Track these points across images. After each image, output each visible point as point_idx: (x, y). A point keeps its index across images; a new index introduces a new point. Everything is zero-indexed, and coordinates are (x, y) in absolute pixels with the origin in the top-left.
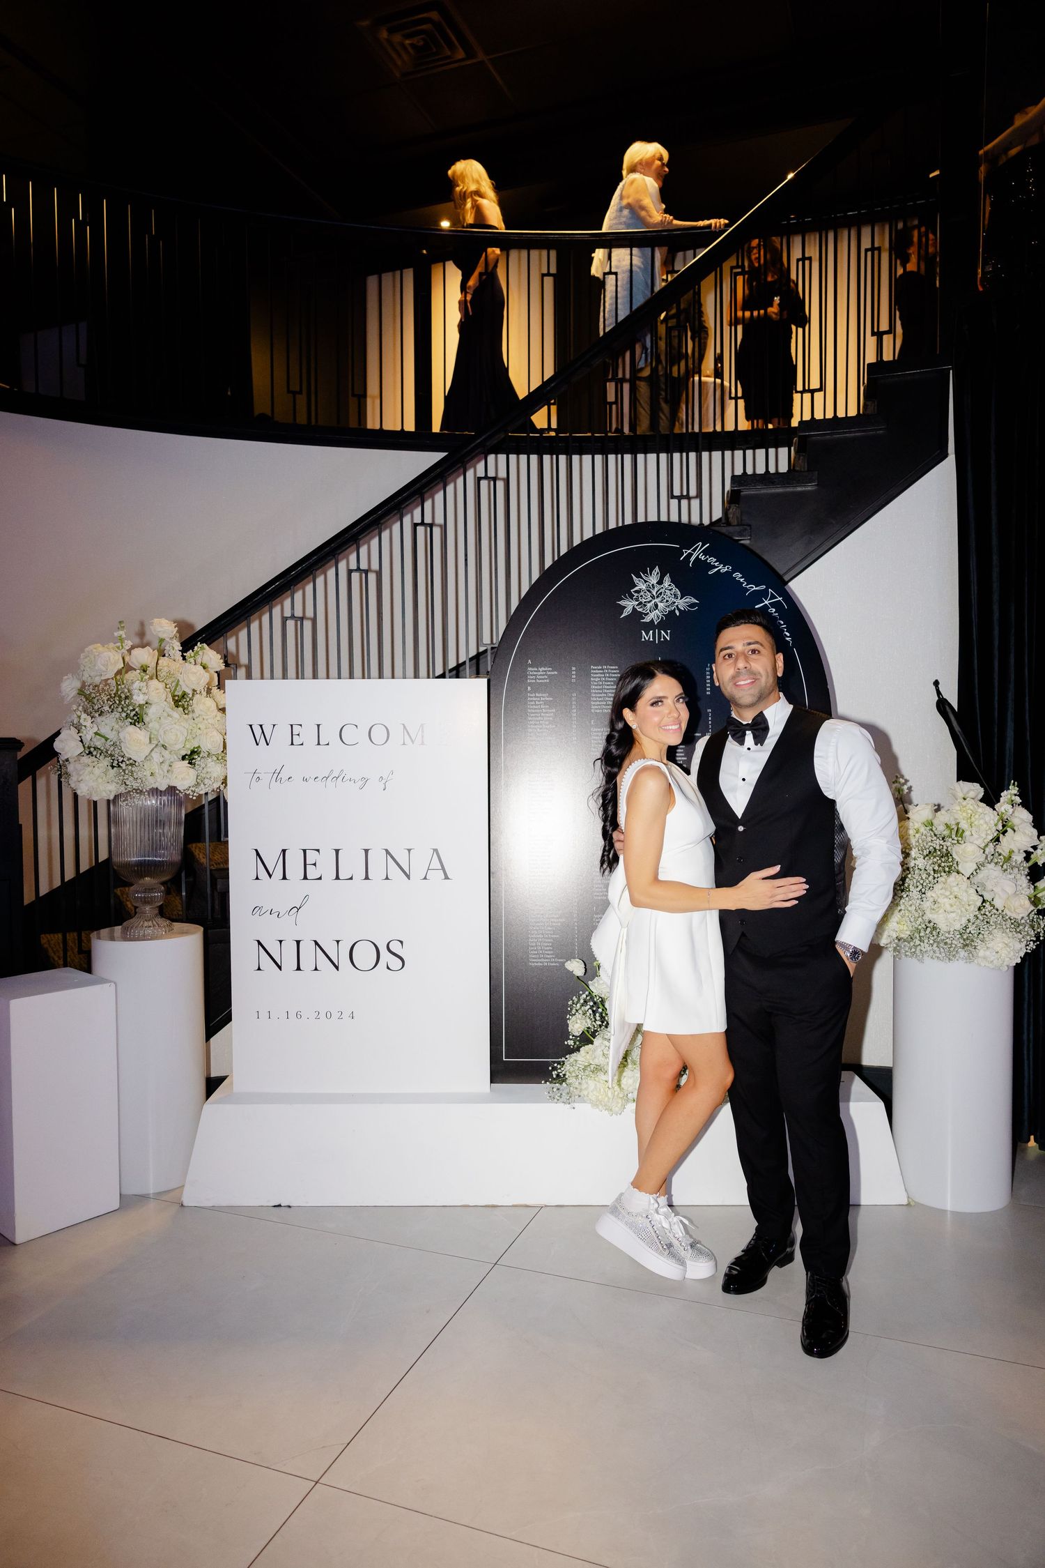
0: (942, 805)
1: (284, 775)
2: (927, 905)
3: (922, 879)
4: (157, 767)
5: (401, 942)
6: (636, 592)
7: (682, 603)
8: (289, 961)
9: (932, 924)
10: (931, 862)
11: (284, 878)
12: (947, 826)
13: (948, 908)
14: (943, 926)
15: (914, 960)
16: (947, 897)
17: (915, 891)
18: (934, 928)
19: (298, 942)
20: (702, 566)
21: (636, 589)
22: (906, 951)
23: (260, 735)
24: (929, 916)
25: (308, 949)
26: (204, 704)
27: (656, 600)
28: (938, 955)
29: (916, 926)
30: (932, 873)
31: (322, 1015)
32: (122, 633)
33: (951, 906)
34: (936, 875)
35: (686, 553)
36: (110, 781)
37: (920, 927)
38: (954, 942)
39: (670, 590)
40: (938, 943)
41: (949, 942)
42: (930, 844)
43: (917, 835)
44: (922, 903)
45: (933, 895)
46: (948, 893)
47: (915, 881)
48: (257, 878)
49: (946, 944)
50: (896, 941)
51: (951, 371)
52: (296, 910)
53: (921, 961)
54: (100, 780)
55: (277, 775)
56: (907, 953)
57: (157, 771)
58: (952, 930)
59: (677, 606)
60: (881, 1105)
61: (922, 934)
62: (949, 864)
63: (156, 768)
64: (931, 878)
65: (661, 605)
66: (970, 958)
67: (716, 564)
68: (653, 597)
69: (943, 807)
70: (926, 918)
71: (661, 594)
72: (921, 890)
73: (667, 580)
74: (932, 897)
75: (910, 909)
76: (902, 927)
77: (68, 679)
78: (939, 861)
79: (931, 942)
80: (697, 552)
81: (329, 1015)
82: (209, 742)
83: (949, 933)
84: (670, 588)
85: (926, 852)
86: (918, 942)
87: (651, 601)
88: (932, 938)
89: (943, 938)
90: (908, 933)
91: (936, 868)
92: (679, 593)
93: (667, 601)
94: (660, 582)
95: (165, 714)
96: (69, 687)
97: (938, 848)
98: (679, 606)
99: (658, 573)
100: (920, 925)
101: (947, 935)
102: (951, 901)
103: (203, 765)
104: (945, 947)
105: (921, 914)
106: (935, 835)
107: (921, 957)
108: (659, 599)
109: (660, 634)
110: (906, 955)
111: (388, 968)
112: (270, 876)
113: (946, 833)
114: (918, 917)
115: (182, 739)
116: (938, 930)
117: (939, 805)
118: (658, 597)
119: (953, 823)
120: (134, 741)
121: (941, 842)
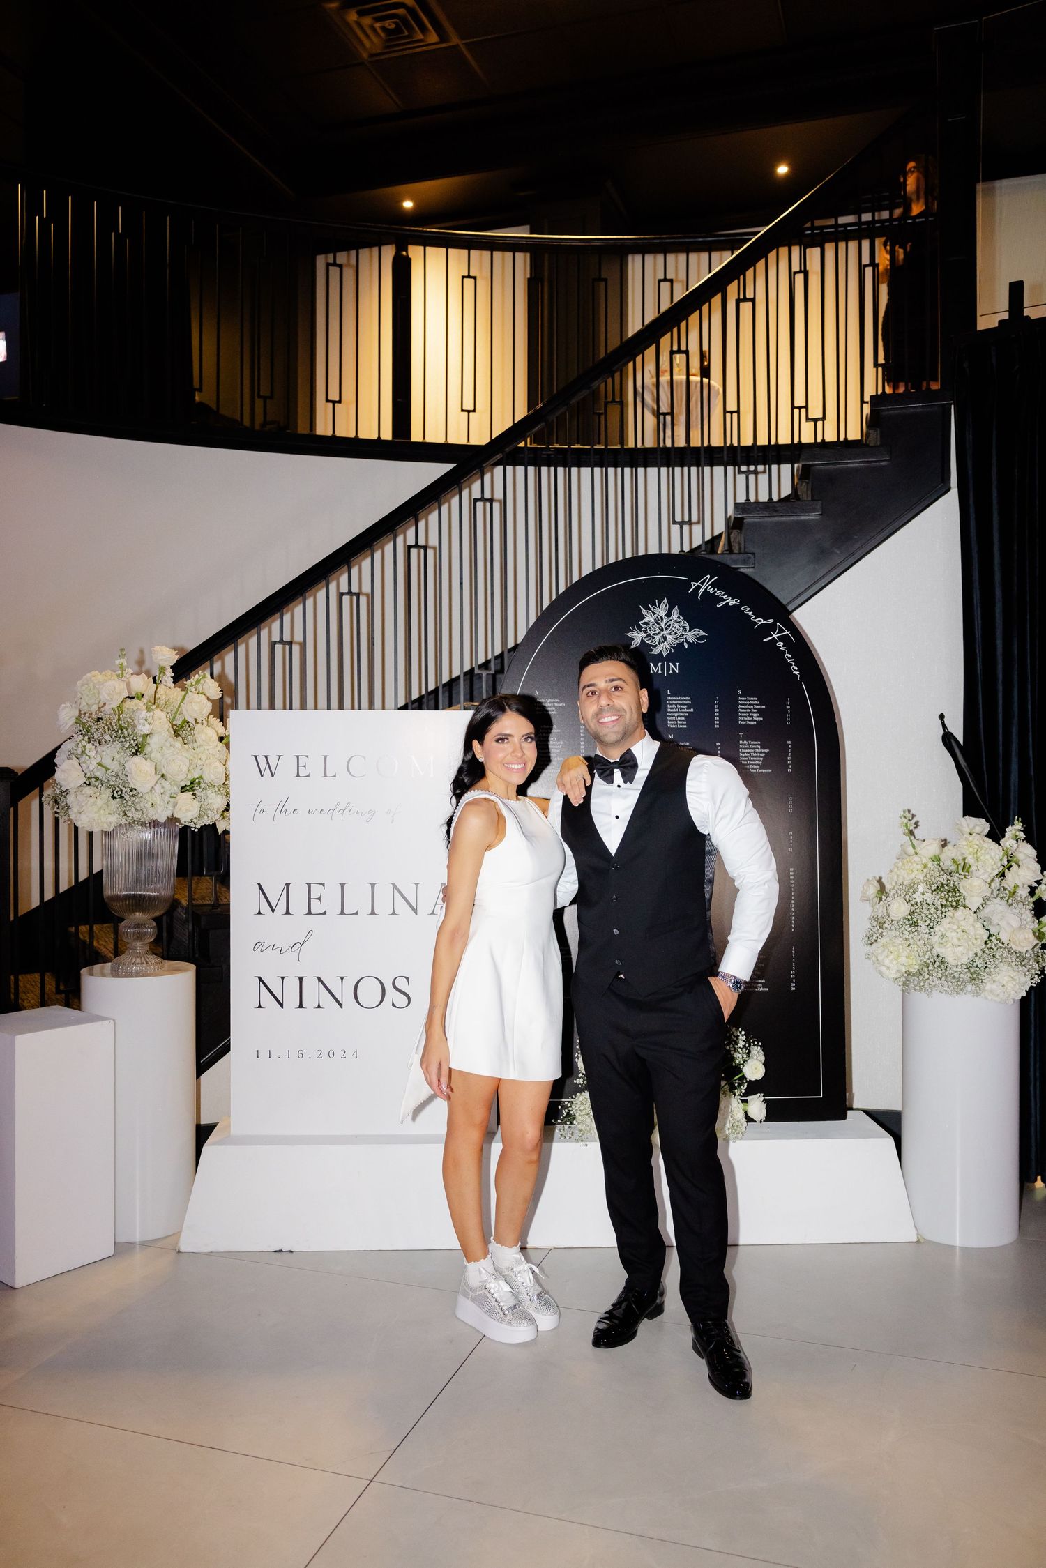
0: (948, 841)
1: (289, 807)
2: (935, 939)
3: (930, 913)
4: (158, 798)
5: (408, 979)
6: (644, 624)
7: (691, 636)
8: (291, 999)
9: (940, 958)
10: (939, 896)
11: (288, 912)
12: (954, 861)
13: (956, 941)
14: (950, 960)
15: (923, 995)
16: (954, 931)
17: (923, 926)
18: (942, 962)
19: (301, 979)
20: (710, 599)
21: (644, 621)
22: (915, 986)
23: (265, 766)
24: (937, 950)
25: (310, 986)
26: (206, 733)
27: (665, 632)
28: (946, 989)
29: (925, 960)
30: (940, 907)
31: (325, 1054)
32: (123, 661)
33: (959, 939)
34: (944, 910)
35: (694, 585)
36: (112, 812)
37: (929, 961)
38: (961, 975)
39: (679, 622)
40: (946, 976)
41: (957, 976)
42: (938, 879)
43: (925, 870)
44: (930, 937)
45: (941, 929)
46: (955, 927)
47: (923, 915)
48: (259, 913)
49: (954, 977)
50: (906, 975)
51: (953, 406)
52: (299, 945)
53: (930, 995)
54: (102, 812)
55: (281, 807)
56: (916, 988)
57: (158, 803)
58: (959, 963)
59: (686, 639)
60: (890, 1141)
61: (931, 968)
62: (956, 899)
63: (157, 800)
64: (939, 912)
65: (669, 638)
66: (976, 993)
67: (724, 597)
68: (661, 629)
69: (949, 842)
70: (935, 952)
71: (669, 626)
72: (929, 925)
73: (676, 611)
74: (940, 931)
75: (918, 943)
76: (911, 962)
77: (66, 707)
78: (947, 896)
79: (940, 975)
80: (705, 585)
81: (332, 1054)
82: (213, 773)
83: (957, 966)
84: (679, 620)
85: (934, 887)
86: (927, 976)
87: (659, 633)
88: (941, 972)
89: (951, 971)
90: (917, 967)
91: (944, 903)
92: (687, 625)
93: (676, 633)
94: (669, 614)
95: (168, 745)
96: (67, 716)
97: (945, 882)
98: (688, 639)
99: (666, 605)
100: (929, 959)
101: (955, 969)
102: (958, 935)
103: (204, 797)
104: (953, 981)
105: (929, 949)
106: (943, 870)
107: (930, 990)
108: (668, 631)
109: (668, 666)
110: (915, 990)
111: (393, 1005)
112: (273, 910)
113: (953, 868)
114: (927, 952)
115: (185, 769)
116: (946, 964)
117: (945, 840)
118: (666, 629)
119: (960, 858)
120: (140, 771)
121: (949, 877)
